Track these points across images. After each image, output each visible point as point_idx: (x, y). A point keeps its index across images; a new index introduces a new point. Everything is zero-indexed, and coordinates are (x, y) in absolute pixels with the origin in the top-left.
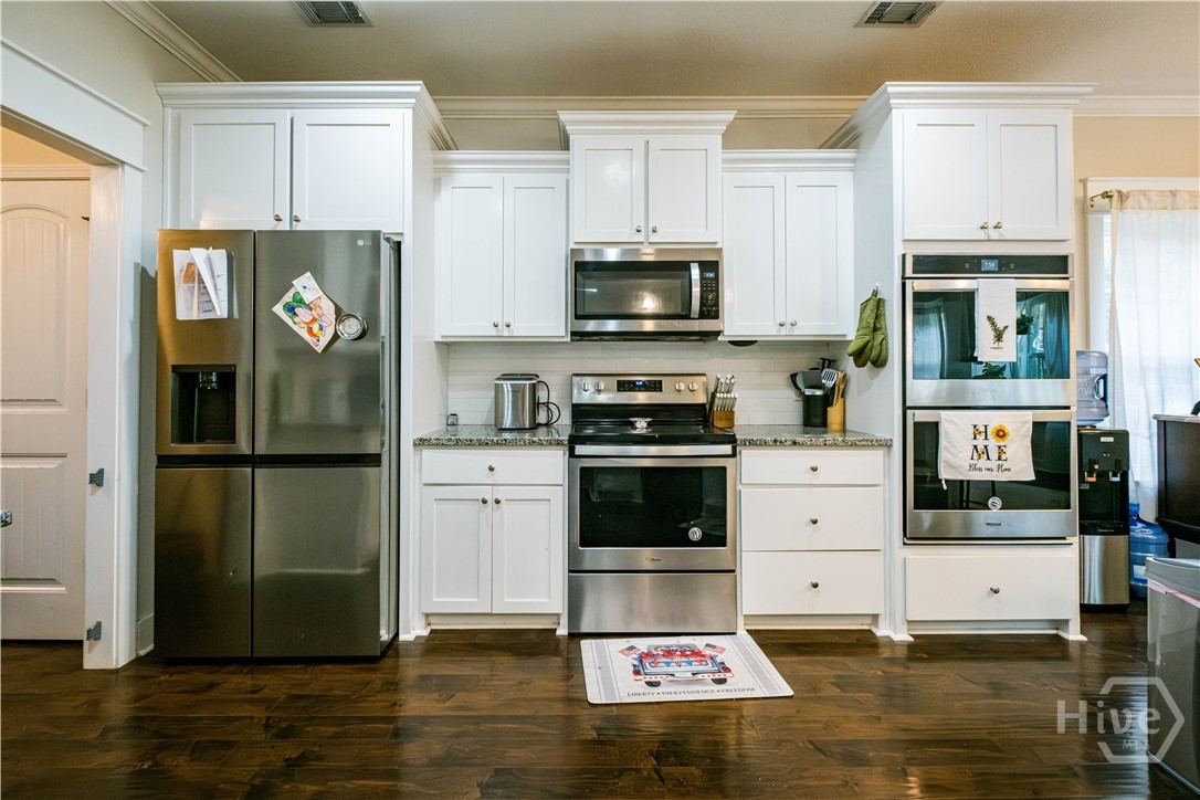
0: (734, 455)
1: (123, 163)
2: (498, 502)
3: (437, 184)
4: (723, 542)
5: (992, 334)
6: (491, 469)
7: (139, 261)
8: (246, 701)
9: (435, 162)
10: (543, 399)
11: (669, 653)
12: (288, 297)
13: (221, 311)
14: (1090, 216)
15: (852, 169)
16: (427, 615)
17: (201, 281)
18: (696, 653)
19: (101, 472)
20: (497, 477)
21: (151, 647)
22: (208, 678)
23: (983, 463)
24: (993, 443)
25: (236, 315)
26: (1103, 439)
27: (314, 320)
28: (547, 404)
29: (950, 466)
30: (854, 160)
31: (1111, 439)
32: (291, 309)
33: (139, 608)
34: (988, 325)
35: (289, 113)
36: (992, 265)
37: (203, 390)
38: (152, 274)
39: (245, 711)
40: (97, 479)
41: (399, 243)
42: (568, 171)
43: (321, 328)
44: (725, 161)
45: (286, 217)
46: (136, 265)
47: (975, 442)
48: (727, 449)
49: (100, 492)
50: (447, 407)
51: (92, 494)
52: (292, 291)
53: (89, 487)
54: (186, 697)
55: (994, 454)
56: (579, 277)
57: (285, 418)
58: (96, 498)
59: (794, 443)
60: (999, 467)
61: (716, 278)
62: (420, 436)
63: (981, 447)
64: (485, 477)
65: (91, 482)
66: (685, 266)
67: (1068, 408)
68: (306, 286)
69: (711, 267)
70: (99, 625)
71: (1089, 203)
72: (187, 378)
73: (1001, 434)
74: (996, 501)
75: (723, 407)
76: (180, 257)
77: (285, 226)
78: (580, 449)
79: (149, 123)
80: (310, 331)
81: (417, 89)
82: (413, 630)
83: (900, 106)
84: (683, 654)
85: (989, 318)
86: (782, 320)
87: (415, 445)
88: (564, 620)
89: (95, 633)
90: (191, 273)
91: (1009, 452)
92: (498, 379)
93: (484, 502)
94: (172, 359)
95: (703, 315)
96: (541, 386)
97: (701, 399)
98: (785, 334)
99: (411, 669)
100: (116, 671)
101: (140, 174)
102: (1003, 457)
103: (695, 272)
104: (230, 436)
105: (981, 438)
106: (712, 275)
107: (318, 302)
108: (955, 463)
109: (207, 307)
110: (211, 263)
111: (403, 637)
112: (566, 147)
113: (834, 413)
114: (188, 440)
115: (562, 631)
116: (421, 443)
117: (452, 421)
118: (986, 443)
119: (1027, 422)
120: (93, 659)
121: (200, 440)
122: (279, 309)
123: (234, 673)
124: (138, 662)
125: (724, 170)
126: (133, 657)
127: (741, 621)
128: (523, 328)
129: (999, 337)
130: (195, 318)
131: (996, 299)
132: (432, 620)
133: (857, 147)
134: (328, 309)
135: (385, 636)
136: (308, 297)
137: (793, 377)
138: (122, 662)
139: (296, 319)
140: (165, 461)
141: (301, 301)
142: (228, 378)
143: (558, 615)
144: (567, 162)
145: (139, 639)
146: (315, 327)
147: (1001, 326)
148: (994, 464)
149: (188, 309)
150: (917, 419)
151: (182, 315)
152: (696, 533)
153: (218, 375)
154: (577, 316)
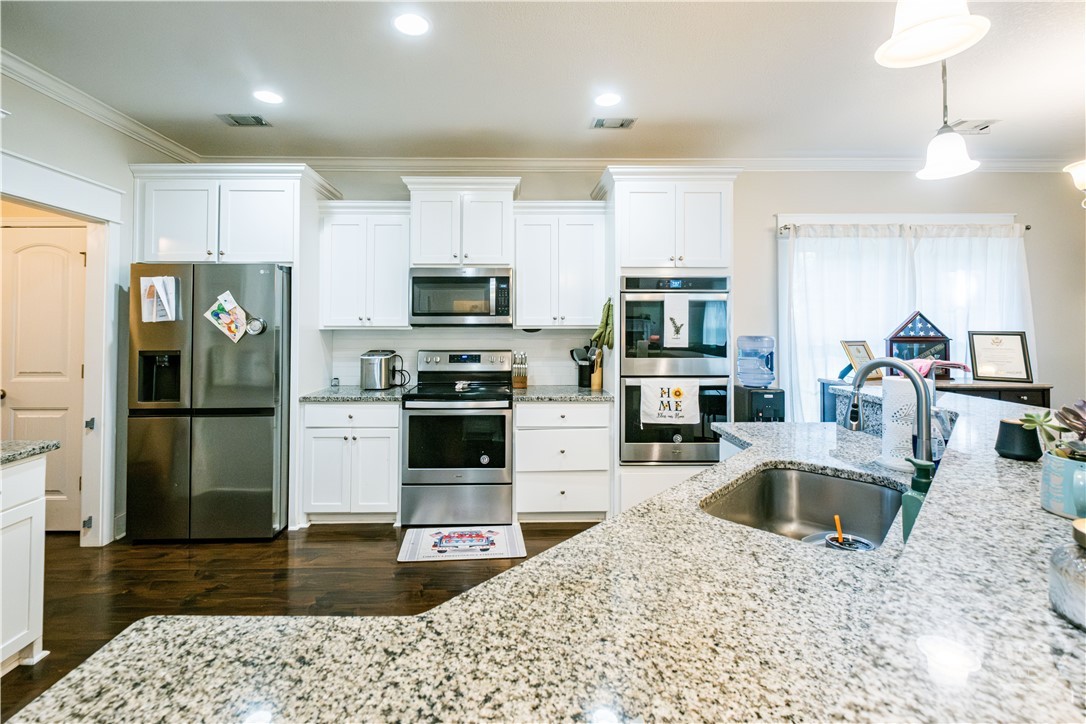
0: (510, 407)
1: (108, 221)
2: (354, 439)
3: (321, 222)
4: (503, 465)
5: (673, 329)
6: (351, 417)
7: (118, 282)
8: (185, 562)
9: (320, 207)
10: (398, 367)
11: (461, 535)
12: (215, 307)
13: (171, 317)
14: (780, 241)
15: (604, 213)
16: (309, 514)
17: (158, 297)
18: (479, 535)
19: (93, 420)
20: (354, 422)
21: (124, 534)
22: (161, 551)
23: (666, 412)
24: (673, 399)
25: (181, 318)
26: (766, 396)
27: (232, 322)
28: (401, 371)
29: (647, 414)
30: (605, 208)
31: (771, 396)
32: (216, 315)
33: (116, 509)
34: (671, 323)
35: (217, 182)
36: (676, 284)
37: (159, 367)
38: (126, 290)
39: (185, 567)
40: (90, 424)
41: (290, 268)
42: (409, 213)
43: (237, 327)
44: (515, 207)
45: (215, 253)
46: (116, 285)
47: (662, 399)
48: (505, 403)
49: (92, 432)
50: (331, 373)
51: (87, 434)
52: (217, 303)
53: (85, 430)
54: (146, 560)
55: (673, 407)
56: (415, 287)
57: (217, 381)
58: (89, 437)
59: (550, 400)
60: (677, 415)
61: (508, 288)
62: (303, 395)
63: (665, 403)
64: (347, 422)
65: (86, 426)
66: (486, 280)
67: (728, 376)
68: (226, 300)
69: (503, 280)
70: (90, 518)
71: (779, 231)
72: (148, 359)
73: (678, 394)
74: (678, 438)
75: (519, 374)
76: (145, 282)
77: (214, 259)
78: (409, 404)
79: (124, 192)
80: (229, 329)
81: (303, 168)
82: (298, 523)
83: (620, 180)
84: (470, 536)
85: (671, 319)
86: (555, 316)
87: (300, 401)
88: (399, 517)
89: (88, 524)
90: (152, 292)
91: (683, 406)
92: (363, 355)
93: (346, 439)
94: (138, 347)
95: (498, 313)
96: (398, 359)
97: (506, 367)
98: (558, 324)
99: (295, 545)
100: (101, 548)
101: (119, 226)
102: (679, 408)
103: (493, 283)
104: (176, 396)
105: (665, 396)
106: (505, 286)
107: (234, 311)
108: (651, 412)
109: (163, 313)
110: (165, 286)
111: (290, 528)
112: (408, 199)
113: (595, 378)
114: (150, 400)
115: (398, 524)
116: (305, 400)
117: (335, 383)
118: (669, 399)
119: (695, 386)
120: (86, 541)
121: (156, 400)
122: (208, 315)
123: (177, 548)
124: (115, 542)
125: (515, 213)
126: (112, 540)
127: (515, 517)
128: (380, 321)
129: (677, 331)
130: (154, 321)
131: (677, 307)
132: (312, 518)
133: (605, 200)
134: (241, 315)
135: (277, 526)
136: (228, 307)
137: (572, 352)
138: (106, 542)
139: (220, 321)
140: (134, 413)
141: (223, 310)
142: (175, 359)
143: (395, 514)
144: (409, 208)
145: (116, 528)
146: (233, 327)
147: (679, 325)
148: (673, 413)
149: (149, 315)
150: (628, 384)
151: (146, 319)
152: (485, 459)
153: (170, 357)
154: (414, 314)
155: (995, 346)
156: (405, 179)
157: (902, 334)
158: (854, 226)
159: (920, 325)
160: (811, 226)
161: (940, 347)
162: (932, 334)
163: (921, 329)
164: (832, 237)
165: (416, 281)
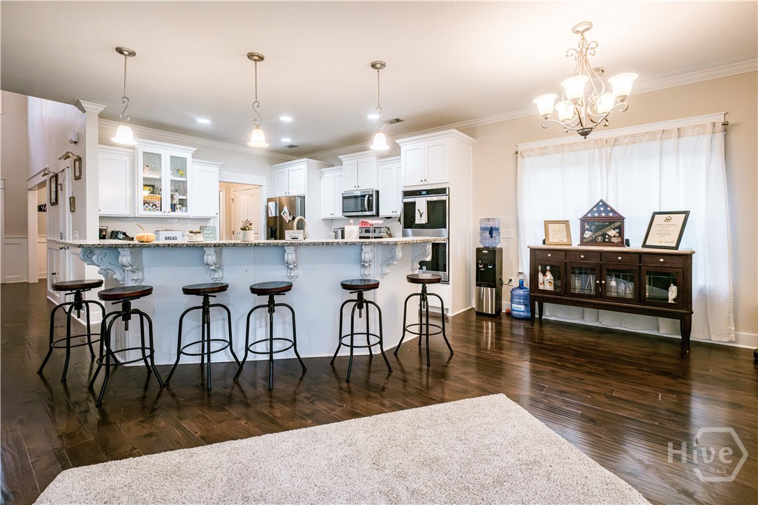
3: (321, 177)
5: (420, 215)
9: (321, 172)
12: (283, 211)
13: (274, 215)
15: (398, 162)
30: (398, 160)
32: (284, 214)
36: (424, 193)
41: (304, 197)
44: (378, 162)
45: (287, 192)
56: (344, 201)
66: (364, 196)
69: (371, 196)
77: (287, 195)
80: (286, 219)
85: (419, 210)
86: (393, 211)
95: (369, 210)
101: (266, 187)
103: (367, 197)
106: (371, 198)
110: (273, 205)
112: (342, 165)
125: (378, 165)
144: (342, 169)
147: (422, 213)
151: (270, 216)
154: (344, 212)
155: (666, 223)
156: (340, 157)
157: (589, 215)
158: (561, 145)
159: (602, 209)
160: (531, 149)
161: (617, 224)
162: (611, 214)
163: (603, 211)
164: (547, 154)
165: (344, 198)
